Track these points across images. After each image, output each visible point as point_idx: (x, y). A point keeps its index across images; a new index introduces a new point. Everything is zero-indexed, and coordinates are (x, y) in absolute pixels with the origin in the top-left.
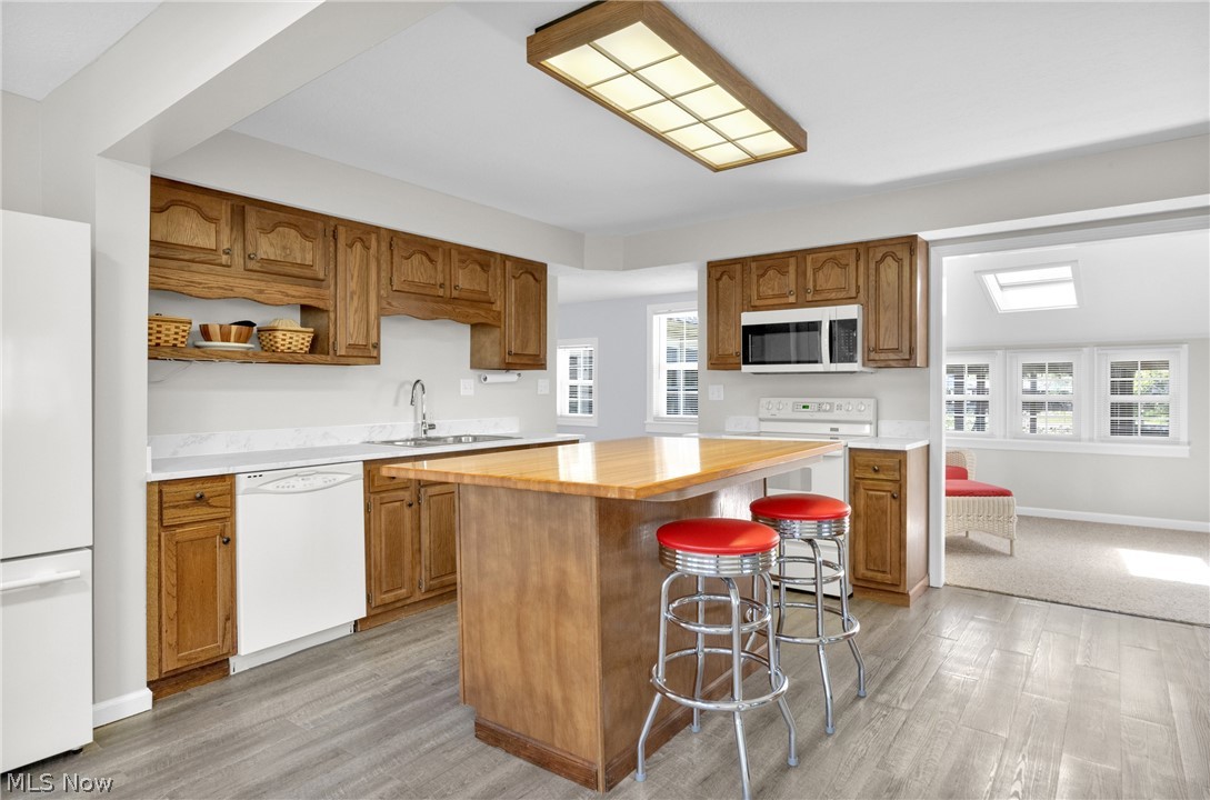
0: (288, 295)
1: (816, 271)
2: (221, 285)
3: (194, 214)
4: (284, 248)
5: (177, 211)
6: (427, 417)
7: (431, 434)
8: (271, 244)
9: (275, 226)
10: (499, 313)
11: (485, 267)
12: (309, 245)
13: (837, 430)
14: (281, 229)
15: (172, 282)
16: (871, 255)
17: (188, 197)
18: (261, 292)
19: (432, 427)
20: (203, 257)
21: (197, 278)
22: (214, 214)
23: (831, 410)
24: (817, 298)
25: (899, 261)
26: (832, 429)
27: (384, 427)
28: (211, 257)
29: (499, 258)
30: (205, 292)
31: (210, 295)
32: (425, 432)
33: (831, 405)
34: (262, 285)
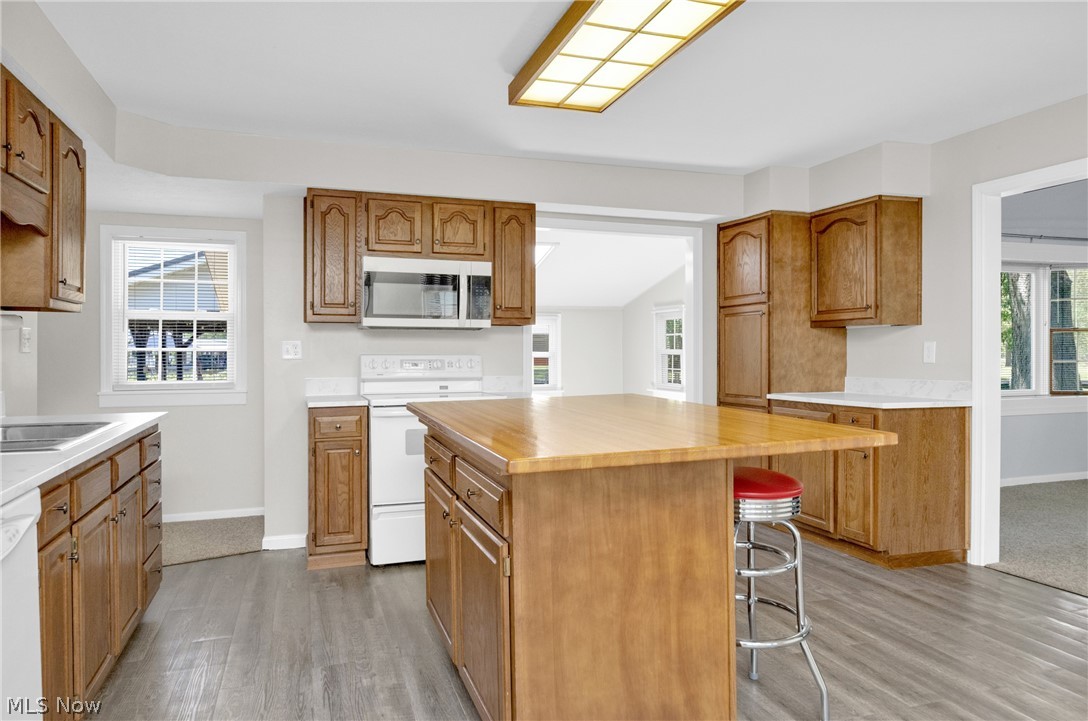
1: (444, 222)
10: (47, 210)
11: (41, 128)
13: (446, 387)
16: (497, 215)
23: (442, 368)
24: (445, 249)
25: (522, 225)
26: (441, 387)
33: (442, 361)
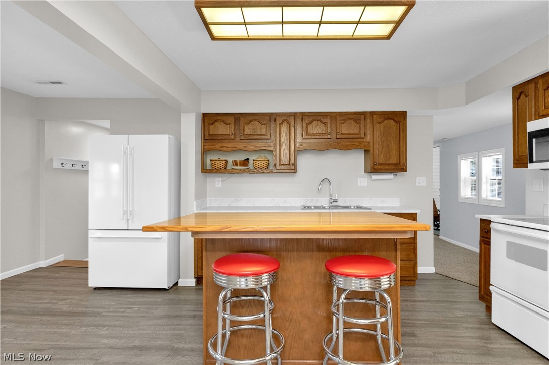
0: (256, 147)
2: (232, 146)
3: (222, 123)
4: (253, 129)
5: (217, 123)
6: (332, 196)
7: (334, 204)
8: (249, 129)
9: (250, 121)
10: (369, 143)
11: (357, 121)
12: (263, 126)
14: (252, 122)
15: (217, 147)
17: (220, 118)
18: (246, 147)
19: (335, 201)
20: (225, 137)
21: (224, 145)
22: (229, 122)
27: (313, 200)
28: (227, 137)
29: (368, 115)
30: (227, 150)
31: (228, 150)
32: (331, 203)
34: (246, 145)
